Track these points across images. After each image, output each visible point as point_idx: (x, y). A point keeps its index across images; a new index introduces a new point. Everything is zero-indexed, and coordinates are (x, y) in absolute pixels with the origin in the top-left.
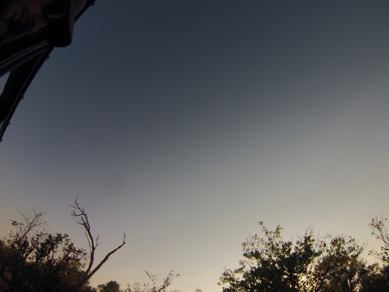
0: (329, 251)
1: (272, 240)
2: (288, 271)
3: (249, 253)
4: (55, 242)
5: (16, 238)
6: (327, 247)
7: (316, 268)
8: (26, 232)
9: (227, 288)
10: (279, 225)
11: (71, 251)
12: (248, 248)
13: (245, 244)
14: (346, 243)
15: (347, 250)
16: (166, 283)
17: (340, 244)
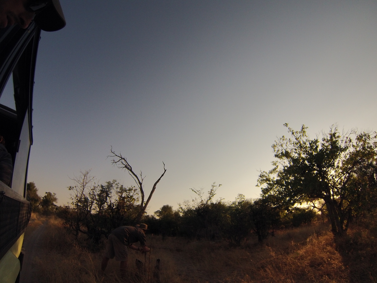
0: (355, 146)
1: (299, 139)
2: (317, 166)
3: (280, 153)
4: (107, 190)
5: (77, 199)
6: (353, 142)
7: (344, 163)
8: (82, 191)
9: (265, 188)
10: (303, 125)
11: (124, 192)
12: (278, 149)
13: (274, 146)
14: (371, 138)
15: (372, 145)
16: (211, 194)
17: (365, 139)
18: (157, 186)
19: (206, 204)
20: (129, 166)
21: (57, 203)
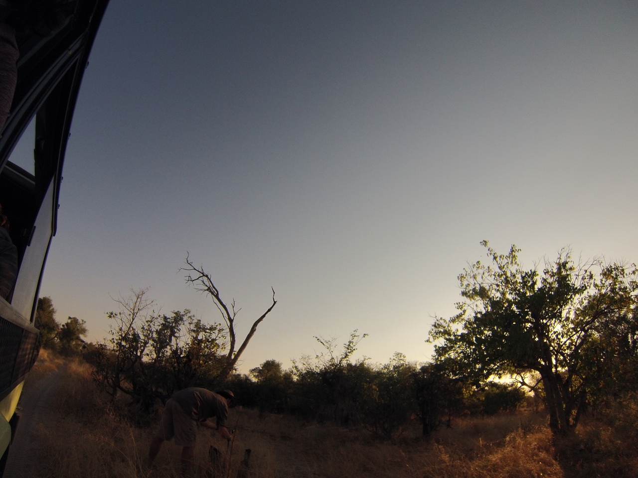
0: (598, 286)
2: (532, 316)
3: (470, 290)
4: (174, 325)
5: (120, 334)
6: (595, 280)
7: (578, 312)
8: (130, 323)
9: (440, 346)
11: (201, 331)
12: (468, 283)
13: (461, 277)
14: (626, 274)
15: (628, 286)
16: (348, 349)
17: (616, 275)
18: (258, 328)
19: (338, 365)
20: (214, 289)
21: (86, 336)
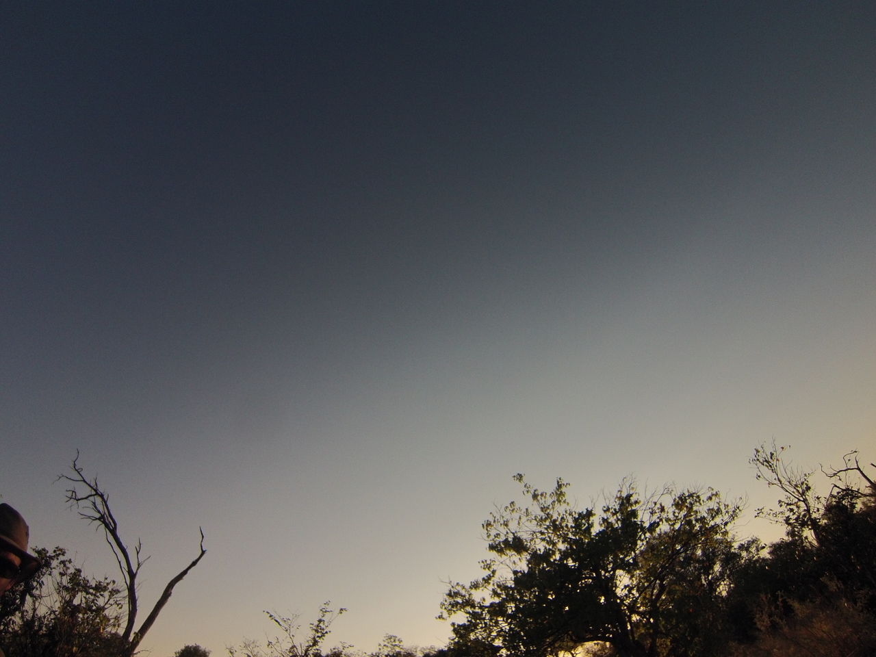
0: (670, 520)
1: (549, 511)
3: (501, 542)
6: (667, 513)
9: (461, 623)
10: (560, 479)
11: (79, 590)
12: (497, 532)
13: (488, 525)
15: (706, 515)
16: (317, 631)
17: (691, 503)
19: (303, 656)
20: (109, 519)
